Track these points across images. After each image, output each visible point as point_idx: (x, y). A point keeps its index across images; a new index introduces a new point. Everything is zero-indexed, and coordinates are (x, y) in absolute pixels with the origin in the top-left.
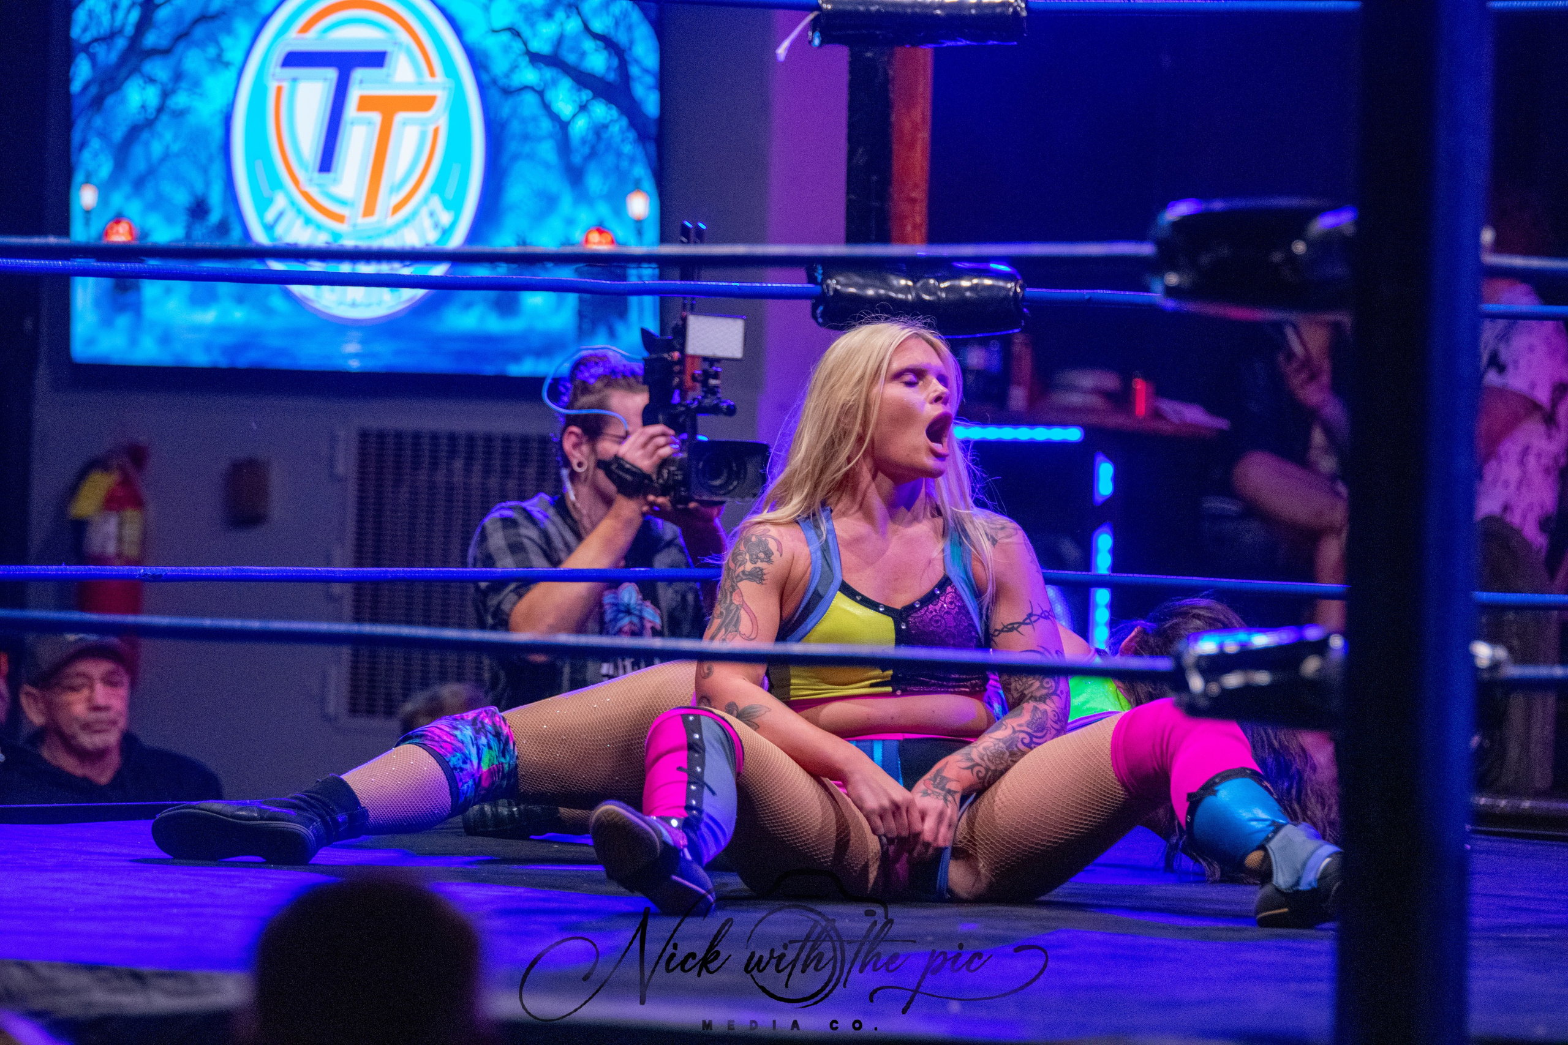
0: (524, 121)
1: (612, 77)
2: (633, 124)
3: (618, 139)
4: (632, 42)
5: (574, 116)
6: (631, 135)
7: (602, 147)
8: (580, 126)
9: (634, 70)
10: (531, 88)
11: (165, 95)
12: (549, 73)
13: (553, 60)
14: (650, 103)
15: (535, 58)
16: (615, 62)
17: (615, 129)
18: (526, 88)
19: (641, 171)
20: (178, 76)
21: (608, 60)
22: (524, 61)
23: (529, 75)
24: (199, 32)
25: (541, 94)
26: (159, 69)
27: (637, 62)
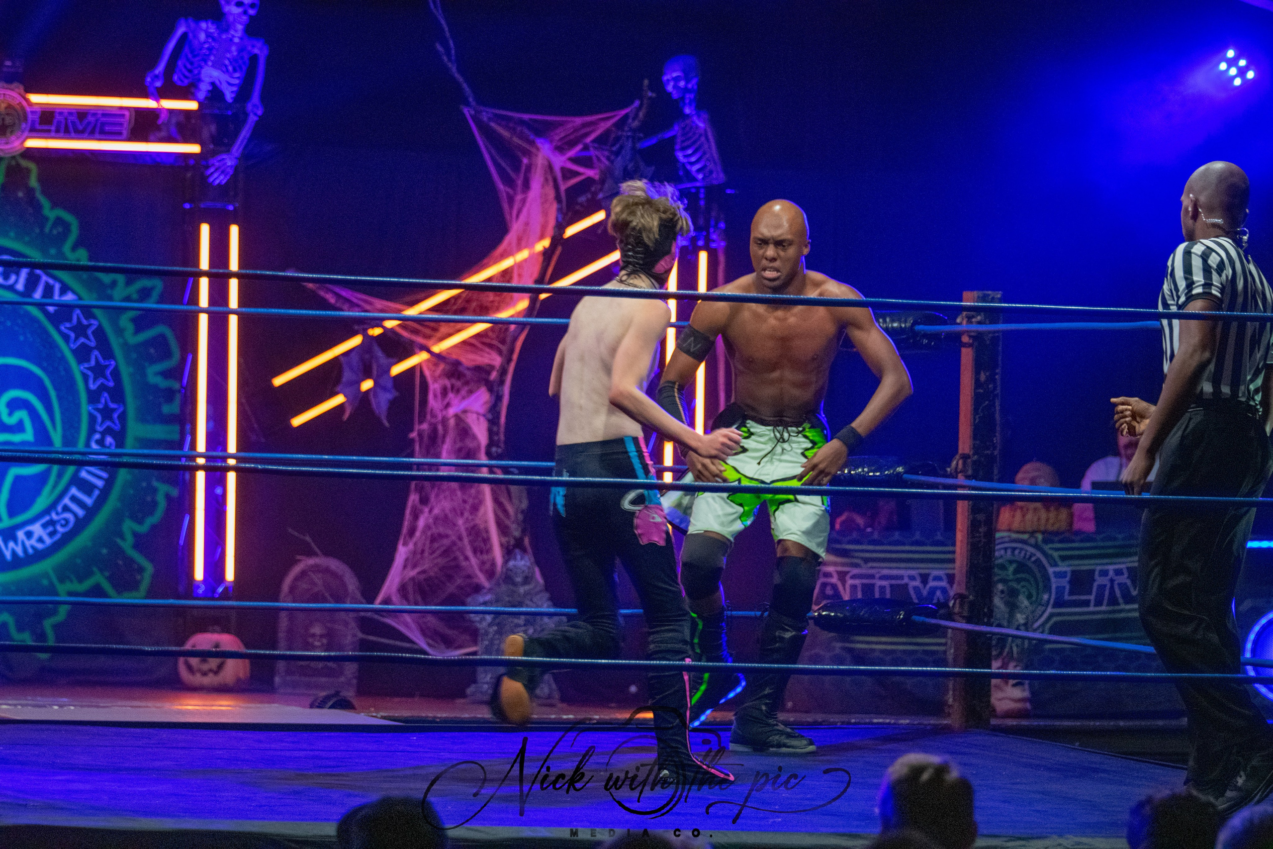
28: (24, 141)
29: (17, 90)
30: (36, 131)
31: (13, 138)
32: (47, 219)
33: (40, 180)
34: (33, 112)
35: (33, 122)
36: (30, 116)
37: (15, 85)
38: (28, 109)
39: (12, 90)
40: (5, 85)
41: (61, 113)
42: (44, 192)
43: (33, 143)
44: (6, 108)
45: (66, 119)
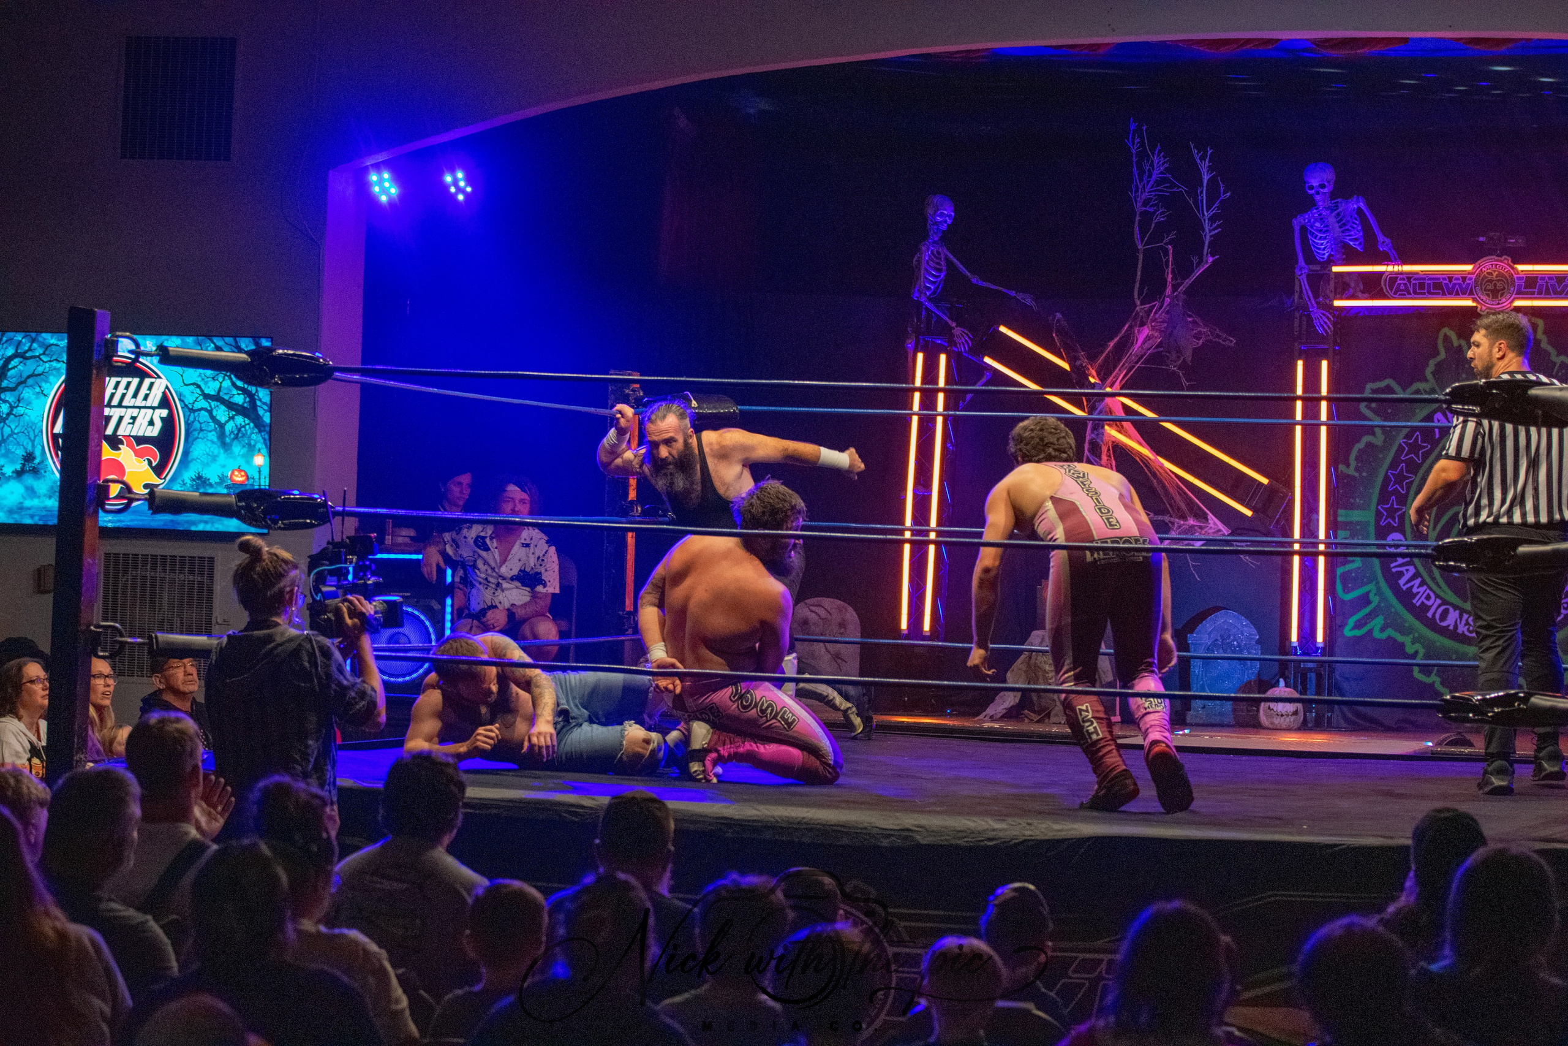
0: (201, 423)
1: (245, 405)
2: (256, 426)
3: (249, 432)
4: (257, 391)
5: (227, 422)
6: (256, 430)
7: (240, 435)
8: (229, 427)
9: (258, 403)
10: (205, 410)
11: (12, 408)
12: (213, 404)
13: (217, 398)
14: (267, 418)
15: (207, 397)
16: (248, 399)
17: (247, 427)
18: (200, 410)
19: (260, 445)
20: (19, 401)
21: (245, 398)
22: (201, 397)
23: (202, 403)
24: (30, 381)
25: (210, 412)
26: (9, 397)
27: (260, 400)
28: (1512, 302)
29: (1506, 261)
30: (1521, 294)
31: (1504, 300)
32: (1555, 363)
33: (1545, 332)
34: (1519, 278)
35: (1520, 286)
36: (1517, 282)
37: (1504, 257)
38: (1515, 276)
39: (1501, 261)
40: (1496, 258)
41: (1543, 279)
42: (1550, 342)
43: (1518, 303)
44: (1497, 276)
45: (1547, 283)
